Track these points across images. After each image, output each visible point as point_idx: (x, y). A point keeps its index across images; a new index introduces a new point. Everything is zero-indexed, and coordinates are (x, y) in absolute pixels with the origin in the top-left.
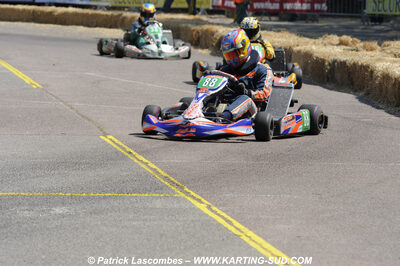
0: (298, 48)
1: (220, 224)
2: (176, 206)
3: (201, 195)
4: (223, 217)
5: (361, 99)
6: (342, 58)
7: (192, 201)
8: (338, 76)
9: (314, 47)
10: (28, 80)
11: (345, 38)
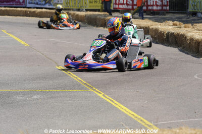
0: (152, 27)
1: (108, 102)
2: (89, 95)
3: (101, 91)
4: (110, 99)
5: (180, 51)
6: (173, 31)
7: (97, 93)
8: (170, 40)
9: (159, 26)
10: (23, 43)
11: (175, 22)
